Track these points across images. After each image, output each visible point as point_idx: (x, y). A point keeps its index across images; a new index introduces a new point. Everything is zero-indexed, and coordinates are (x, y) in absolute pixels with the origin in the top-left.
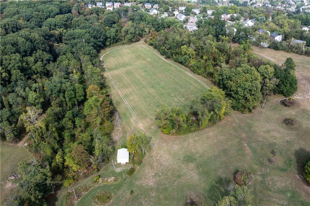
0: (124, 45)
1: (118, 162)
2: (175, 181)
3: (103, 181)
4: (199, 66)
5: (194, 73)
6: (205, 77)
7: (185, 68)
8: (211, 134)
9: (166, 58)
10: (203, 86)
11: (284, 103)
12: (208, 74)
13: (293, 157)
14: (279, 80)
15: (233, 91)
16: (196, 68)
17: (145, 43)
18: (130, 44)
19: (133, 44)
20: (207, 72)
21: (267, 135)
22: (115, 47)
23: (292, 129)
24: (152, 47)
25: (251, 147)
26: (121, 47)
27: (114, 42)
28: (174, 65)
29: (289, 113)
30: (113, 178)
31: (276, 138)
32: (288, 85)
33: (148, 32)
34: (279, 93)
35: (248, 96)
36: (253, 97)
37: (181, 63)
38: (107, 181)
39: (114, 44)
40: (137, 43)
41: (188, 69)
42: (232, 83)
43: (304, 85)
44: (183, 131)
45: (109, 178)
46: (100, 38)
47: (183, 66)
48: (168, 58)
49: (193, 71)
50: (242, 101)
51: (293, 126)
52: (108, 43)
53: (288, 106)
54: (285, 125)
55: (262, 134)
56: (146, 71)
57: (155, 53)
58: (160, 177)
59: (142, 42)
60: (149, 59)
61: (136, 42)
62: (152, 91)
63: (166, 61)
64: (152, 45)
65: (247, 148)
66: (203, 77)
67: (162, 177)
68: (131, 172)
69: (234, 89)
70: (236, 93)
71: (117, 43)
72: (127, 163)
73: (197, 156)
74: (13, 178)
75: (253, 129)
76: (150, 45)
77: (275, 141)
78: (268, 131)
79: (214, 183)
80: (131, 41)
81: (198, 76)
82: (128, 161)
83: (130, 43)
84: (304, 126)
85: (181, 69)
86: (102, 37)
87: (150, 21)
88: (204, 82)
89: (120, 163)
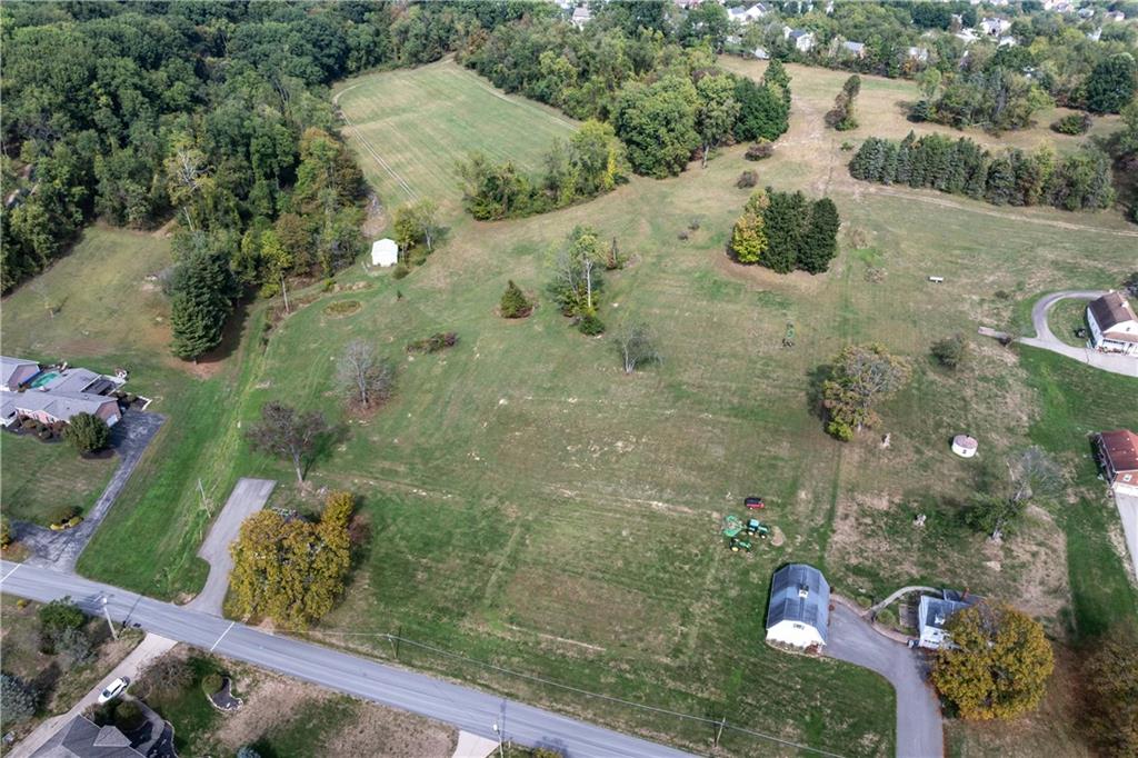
0: (396, 71)
1: (375, 263)
2: (489, 280)
3: (341, 289)
4: (580, 99)
5: (571, 117)
7: (551, 109)
8: (579, 213)
9: (507, 93)
11: (750, 155)
13: (729, 231)
15: (635, 128)
16: (573, 104)
17: (455, 63)
18: (414, 68)
19: (422, 68)
21: (691, 206)
22: (372, 76)
23: (745, 192)
24: (473, 73)
25: (652, 224)
26: (389, 74)
27: (368, 63)
28: (525, 106)
30: (362, 284)
31: (708, 209)
33: (463, 33)
35: (662, 131)
37: (542, 99)
38: (350, 288)
39: (369, 67)
40: (433, 65)
41: (558, 112)
45: (355, 283)
46: (329, 45)
47: (547, 106)
48: (512, 90)
49: (567, 114)
50: (654, 148)
51: (749, 189)
52: (351, 65)
53: (758, 159)
54: (737, 189)
55: (684, 205)
56: (451, 121)
57: (481, 85)
58: (459, 275)
59: (448, 61)
60: (462, 98)
61: (431, 62)
63: (507, 98)
64: (472, 66)
65: (645, 225)
67: (463, 276)
68: (402, 274)
69: (637, 123)
70: (639, 133)
71: (379, 67)
72: (392, 265)
73: (540, 245)
74: (154, 278)
75: (668, 200)
76: (467, 66)
77: (706, 213)
78: (699, 201)
80: (416, 60)
83: (414, 65)
86: (335, 43)
89: (379, 265)
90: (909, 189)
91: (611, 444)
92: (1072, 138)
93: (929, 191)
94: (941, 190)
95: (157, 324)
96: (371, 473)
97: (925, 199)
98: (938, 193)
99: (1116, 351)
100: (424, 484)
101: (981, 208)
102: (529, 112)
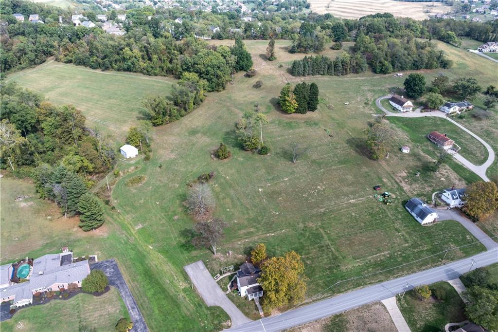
0: (25, 70)
1: (128, 157)
2: (192, 148)
3: (124, 173)
4: (153, 66)
5: (150, 75)
6: (165, 76)
7: (135, 74)
9: (103, 71)
10: (167, 84)
11: (248, 76)
12: (166, 71)
13: (270, 104)
14: (236, 57)
15: (203, 73)
16: (150, 69)
17: (56, 62)
18: (34, 68)
20: (165, 70)
21: (244, 99)
22: (10, 75)
23: (261, 89)
24: (72, 66)
25: (238, 109)
26: (21, 73)
27: (5, 68)
28: (120, 75)
29: (253, 81)
30: (132, 168)
31: (253, 98)
32: (245, 60)
33: (57, 46)
34: (241, 70)
36: (222, 72)
37: (128, 70)
38: (128, 171)
40: (44, 64)
41: (139, 74)
42: (199, 66)
43: (256, 60)
44: (174, 118)
45: (128, 169)
47: (132, 73)
48: (107, 69)
49: (147, 75)
50: (215, 80)
51: (261, 88)
53: (252, 76)
54: (255, 89)
55: (241, 99)
56: (88, 88)
57: (82, 69)
58: (177, 150)
59: (51, 62)
60: (80, 77)
61: (41, 63)
62: (113, 101)
63: (106, 73)
64: (70, 62)
65: (236, 110)
66: (162, 76)
67: (179, 150)
68: (147, 158)
69: (204, 70)
70: (207, 75)
71: (13, 69)
72: (136, 156)
73: (199, 128)
74: (21, 199)
75: (233, 99)
76: (67, 62)
77: (254, 100)
78: (245, 96)
79: (224, 136)
80: (33, 63)
81: (156, 77)
82: (138, 154)
83: (33, 66)
84: (269, 85)
85: (131, 76)
87: (52, 31)
88: (166, 80)
89: (130, 157)
90: (312, 77)
91: (316, 188)
92: (339, 51)
93: (318, 76)
94: (321, 75)
95: (50, 220)
96: (241, 237)
97: (320, 79)
98: (321, 76)
99: (406, 112)
100: (268, 231)
101: (335, 78)
102: (125, 77)
